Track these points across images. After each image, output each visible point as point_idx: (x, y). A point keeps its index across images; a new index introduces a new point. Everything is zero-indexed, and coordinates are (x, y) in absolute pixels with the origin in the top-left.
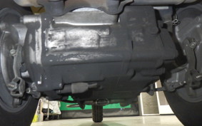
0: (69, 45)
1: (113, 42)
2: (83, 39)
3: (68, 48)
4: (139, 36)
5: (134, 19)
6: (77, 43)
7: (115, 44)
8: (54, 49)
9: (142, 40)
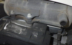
0: (11, 30)
1: (25, 34)
2: (16, 29)
3: (10, 31)
4: (36, 34)
5: (37, 28)
6: (13, 30)
7: (25, 35)
8: (6, 30)
9: (36, 36)
